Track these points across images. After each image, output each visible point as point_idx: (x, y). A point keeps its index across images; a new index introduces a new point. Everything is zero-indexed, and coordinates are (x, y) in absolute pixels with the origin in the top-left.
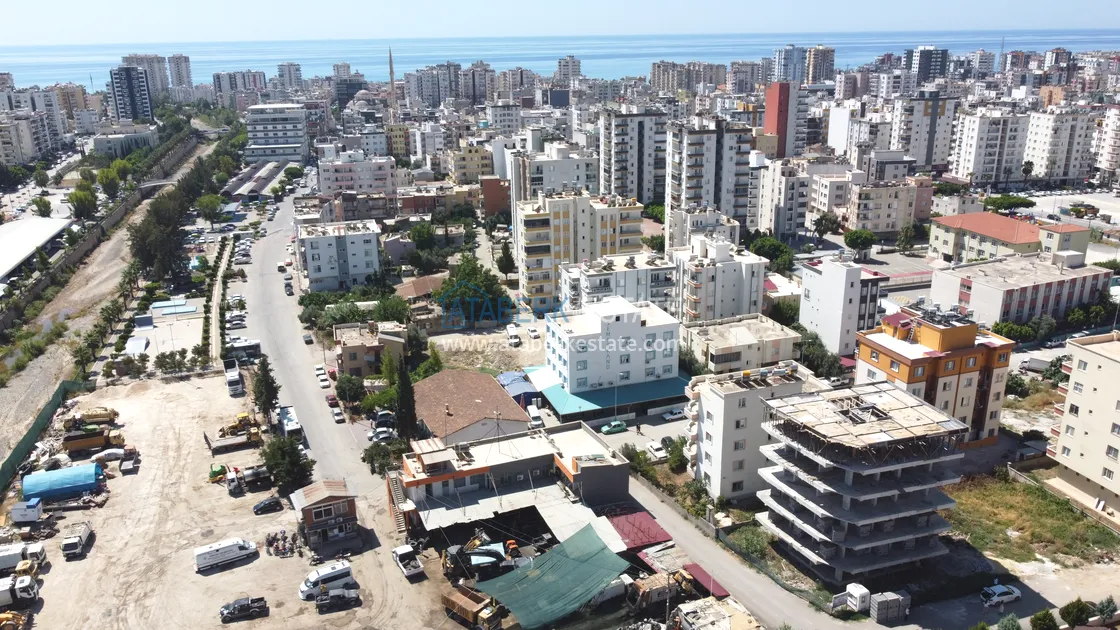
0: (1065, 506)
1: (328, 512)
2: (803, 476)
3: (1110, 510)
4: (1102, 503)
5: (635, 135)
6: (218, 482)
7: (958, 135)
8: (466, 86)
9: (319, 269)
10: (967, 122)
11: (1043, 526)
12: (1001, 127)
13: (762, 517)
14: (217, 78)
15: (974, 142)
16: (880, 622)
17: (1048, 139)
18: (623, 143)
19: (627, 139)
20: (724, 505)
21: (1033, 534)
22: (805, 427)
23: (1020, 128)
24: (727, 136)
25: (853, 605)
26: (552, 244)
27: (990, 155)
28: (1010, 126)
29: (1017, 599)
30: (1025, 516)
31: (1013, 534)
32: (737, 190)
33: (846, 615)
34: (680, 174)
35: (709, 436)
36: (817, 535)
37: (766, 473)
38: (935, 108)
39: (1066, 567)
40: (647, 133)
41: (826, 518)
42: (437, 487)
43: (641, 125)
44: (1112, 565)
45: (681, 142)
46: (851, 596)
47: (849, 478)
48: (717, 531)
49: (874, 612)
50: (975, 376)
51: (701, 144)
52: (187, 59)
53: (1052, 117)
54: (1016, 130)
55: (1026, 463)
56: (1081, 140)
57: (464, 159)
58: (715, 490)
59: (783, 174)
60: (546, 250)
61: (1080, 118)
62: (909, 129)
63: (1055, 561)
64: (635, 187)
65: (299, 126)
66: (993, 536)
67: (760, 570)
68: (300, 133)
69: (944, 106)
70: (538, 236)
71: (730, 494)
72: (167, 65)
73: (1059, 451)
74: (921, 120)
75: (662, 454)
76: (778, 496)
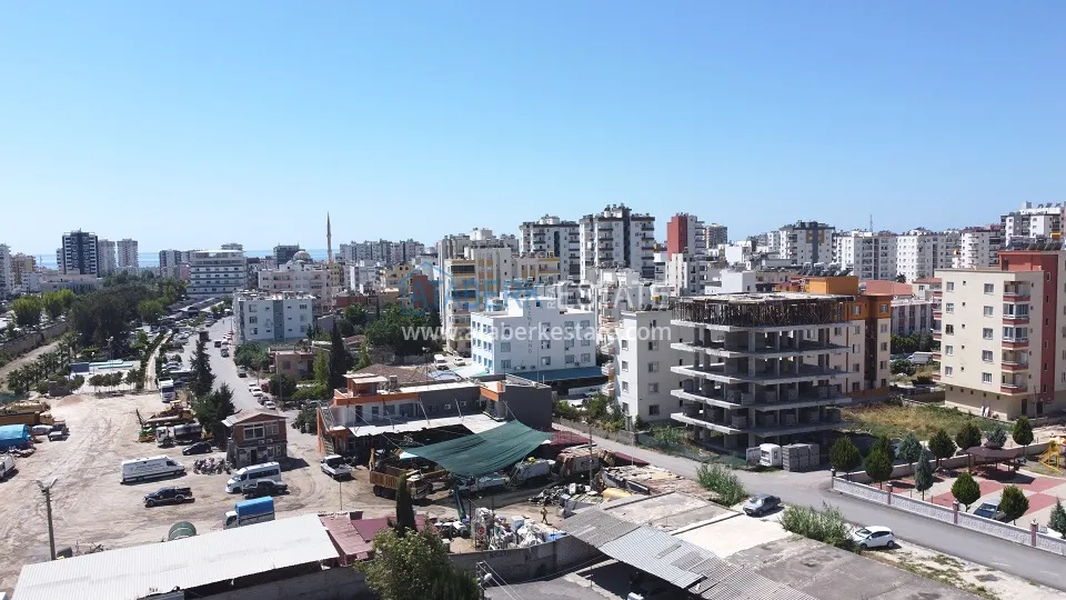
5: (552, 242)
10: (843, 243)
12: (873, 245)
17: (915, 257)
18: (541, 249)
19: (544, 247)
23: (890, 245)
27: (867, 269)
28: (881, 245)
34: (593, 258)
38: (815, 236)
40: (562, 242)
43: (556, 234)
45: (592, 230)
53: (915, 238)
54: (886, 248)
56: (943, 257)
61: (940, 238)
62: (795, 254)
69: (823, 235)
74: (804, 247)
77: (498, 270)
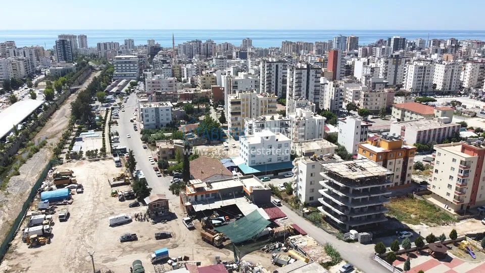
0: (433, 206)
1: (158, 205)
2: (334, 191)
3: (449, 208)
4: (447, 206)
5: (275, 70)
6: (114, 196)
7: (406, 73)
8: (204, 50)
9: (148, 121)
10: (410, 67)
11: (424, 213)
12: (423, 69)
13: (320, 208)
14: (99, 45)
15: (413, 76)
16: (361, 243)
17: (443, 75)
18: (270, 73)
19: (271, 72)
20: (306, 205)
21: (420, 216)
22: (335, 172)
23: (431, 70)
24: (311, 71)
25: (352, 237)
26: (241, 111)
28: (427, 69)
29: (412, 236)
30: (418, 210)
31: (413, 216)
32: (315, 93)
33: (349, 241)
34: (292, 86)
35: (301, 180)
36: (339, 212)
37: (322, 192)
38: (397, 61)
39: (431, 226)
40: (279, 69)
41: (342, 206)
42: (199, 197)
43: (277, 66)
44: (448, 226)
45: (293, 73)
46: (352, 234)
47: (351, 191)
48: (303, 213)
49: (359, 240)
50: (402, 160)
51: (301, 74)
52: (86, 37)
54: (429, 71)
55: (420, 193)
56: (456, 75)
57: (205, 79)
58: (303, 200)
59: (334, 86)
60: (239, 113)
61: (455, 66)
62: (387, 70)
63: (427, 225)
64: (274, 91)
65: (136, 65)
66: (405, 216)
67: (318, 227)
68: (136, 68)
69: (401, 61)
70: (236, 108)
71: (309, 201)
72: (77, 39)
73: (431, 187)
74: (391, 67)
75: (284, 188)
76: (326, 200)
77: (251, 103)
